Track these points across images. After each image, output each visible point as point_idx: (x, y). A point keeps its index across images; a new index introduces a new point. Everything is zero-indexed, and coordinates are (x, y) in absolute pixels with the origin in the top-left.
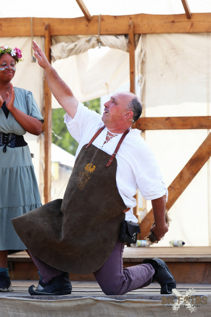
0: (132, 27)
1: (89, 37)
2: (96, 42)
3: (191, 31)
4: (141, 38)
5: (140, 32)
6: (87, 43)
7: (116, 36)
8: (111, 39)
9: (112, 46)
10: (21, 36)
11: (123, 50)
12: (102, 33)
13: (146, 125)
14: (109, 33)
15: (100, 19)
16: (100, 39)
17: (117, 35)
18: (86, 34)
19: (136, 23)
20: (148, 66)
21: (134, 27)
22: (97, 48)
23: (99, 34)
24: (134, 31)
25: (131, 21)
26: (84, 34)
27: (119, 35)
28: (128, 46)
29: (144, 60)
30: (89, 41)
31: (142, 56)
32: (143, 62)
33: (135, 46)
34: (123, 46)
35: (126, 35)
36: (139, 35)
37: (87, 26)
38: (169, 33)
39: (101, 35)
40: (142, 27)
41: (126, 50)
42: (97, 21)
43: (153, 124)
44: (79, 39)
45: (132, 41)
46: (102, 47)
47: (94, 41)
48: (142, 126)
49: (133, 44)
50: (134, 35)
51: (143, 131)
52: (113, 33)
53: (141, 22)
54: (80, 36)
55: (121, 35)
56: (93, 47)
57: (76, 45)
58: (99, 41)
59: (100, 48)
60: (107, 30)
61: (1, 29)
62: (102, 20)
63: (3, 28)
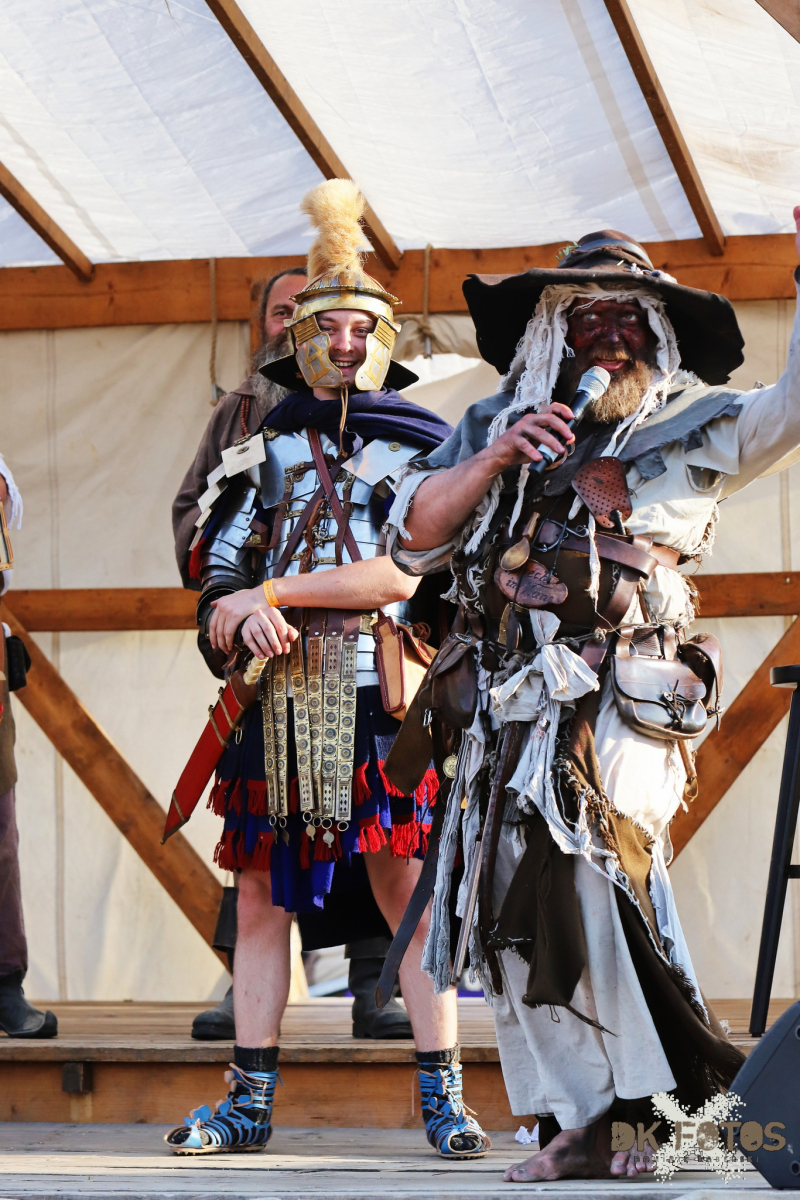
2: (415, 337)
10: (177, 323)
12: (435, 308)
15: (428, 262)
16: (429, 329)
23: (426, 311)
39: (432, 313)
42: (422, 269)
47: (409, 333)
58: (425, 335)
59: (429, 357)
60: (451, 298)
61: (112, 300)
62: (436, 264)
63: (116, 296)
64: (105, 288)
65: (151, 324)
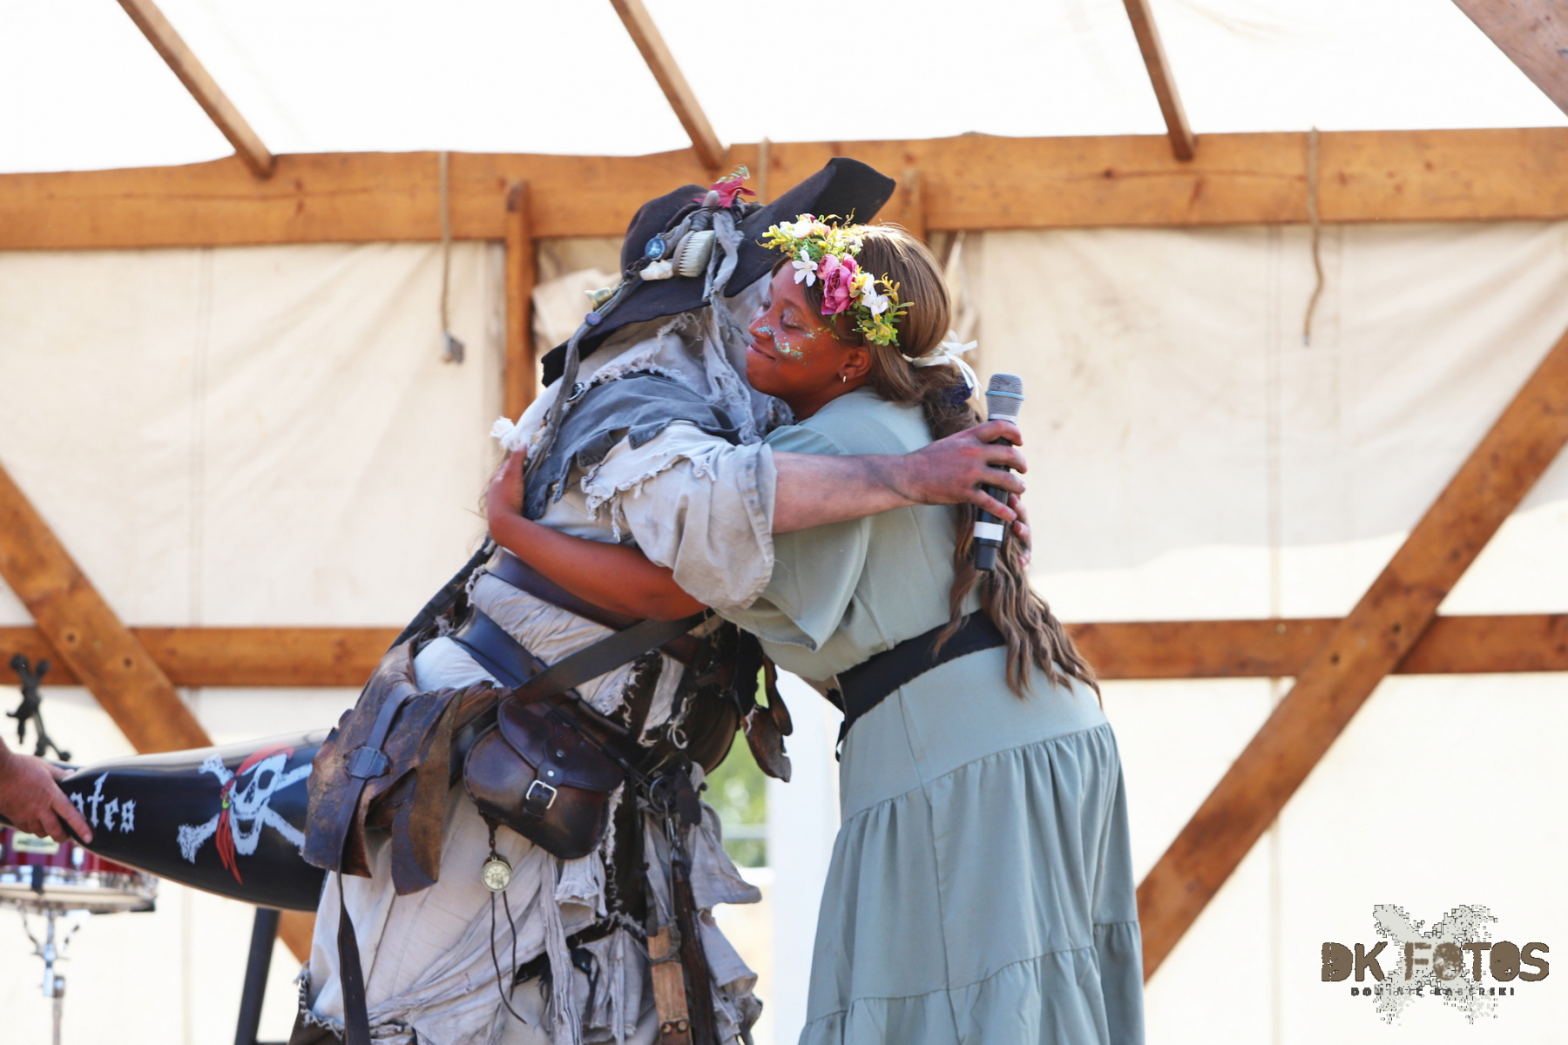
0: (915, 198)
3: (1194, 218)
4: (957, 250)
5: (954, 223)
10: (392, 240)
19: (933, 180)
21: (925, 197)
24: (925, 218)
25: (909, 172)
36: (951, 236)
38: (1090, 227)
40: (960, 200)
42: (753, 169)
50: (928, 235)
53: (959, 174)
61: (300, 207)
62: (774, 163)
63: (309, 202)
64: (291, 189)
65: (357, 241)
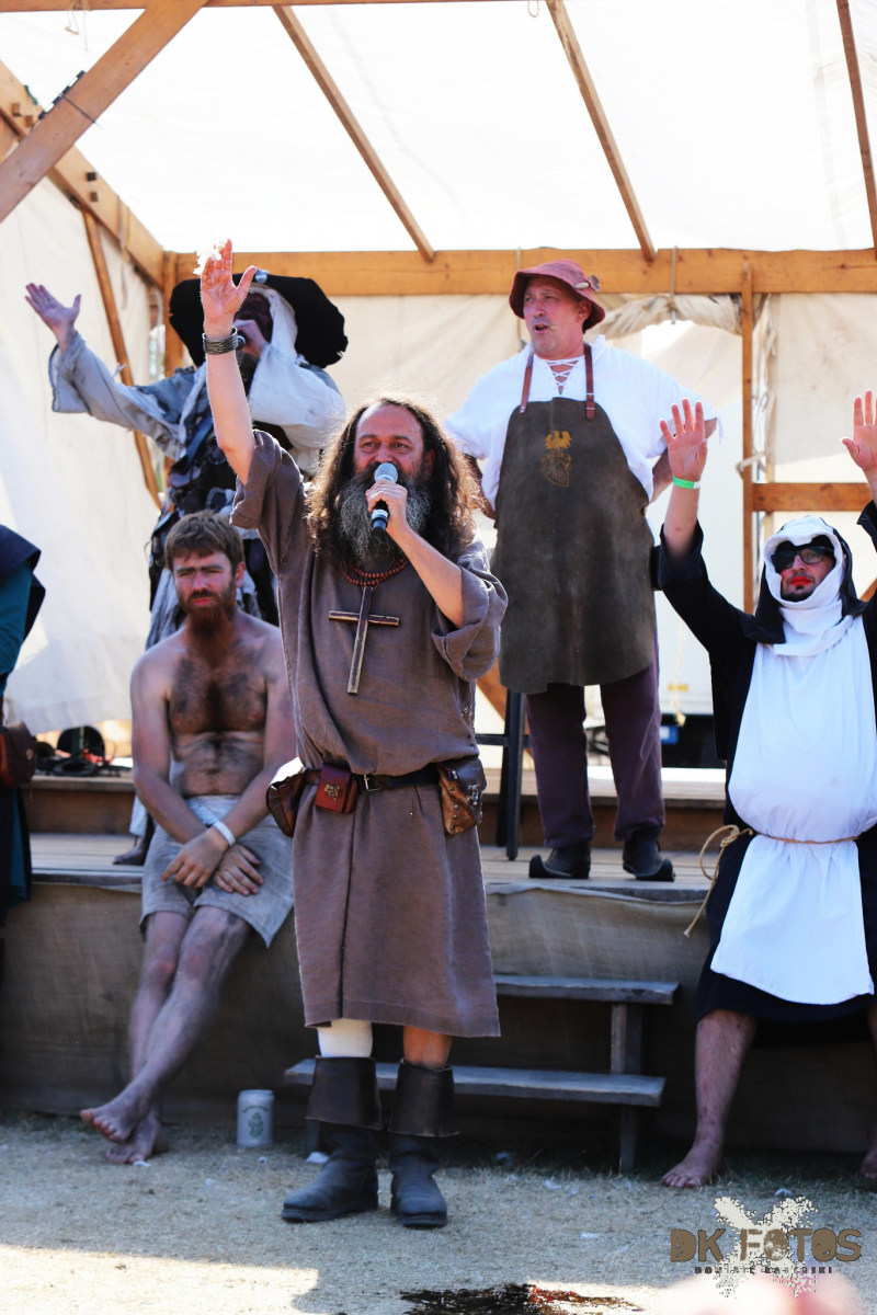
0: (749, 277)
1: (650, 298)
2: (665, 310)
4: (767, 303)
5: (766, 289)
6: (644, 312)
7: (710, 298)
8: (701, 303)
9: (701, 320)
10: (492, 294)
11: (726, 329)
12: (679, 289)
13: (776, 500)
14: (695, 289)
15: (674, 258)
16: (673, 304)
17: (713, 295)
18: (642, 291)
19: (757, 268)
20: (784, 366)
21: (753, 276)
22: (667, 323)
23: (673, 291)
24: (753, 286)
25: (746, 264)
26: (639, 292)
27: (717, 294)
28: (737, 319)
29: (774, 353)
30: (648, 307)
31: (770, 343)
32: (771, 358)
33: (754, 321)
34: (728, 321)
35: (734, 296)
36: (764, 296)
37: (645, 272)
38: (834, 292)
39: (676, 293)
40: (771, 278)
41: (733, 329)
42: (669, 262)
43: (792, 498)
44: (625, 301)
45: (749, 309)
46: (678, 322)
47: (660, 306)
48: (767, 502)
49: (750, 317)
50: (753, 294)
51: (769, 513)
52: (704, 289)
53: (770, 265)
54: (627, 296)
55: (723, 294)
56: (658, 320)
57: (618, 316)
58: (671, 308)
59: (673, 323)
60: (690, 283)
61: (448, 276)
62: (680, 259)
63: (451, 274)
64: (443, 268)
65: (474, 294)
